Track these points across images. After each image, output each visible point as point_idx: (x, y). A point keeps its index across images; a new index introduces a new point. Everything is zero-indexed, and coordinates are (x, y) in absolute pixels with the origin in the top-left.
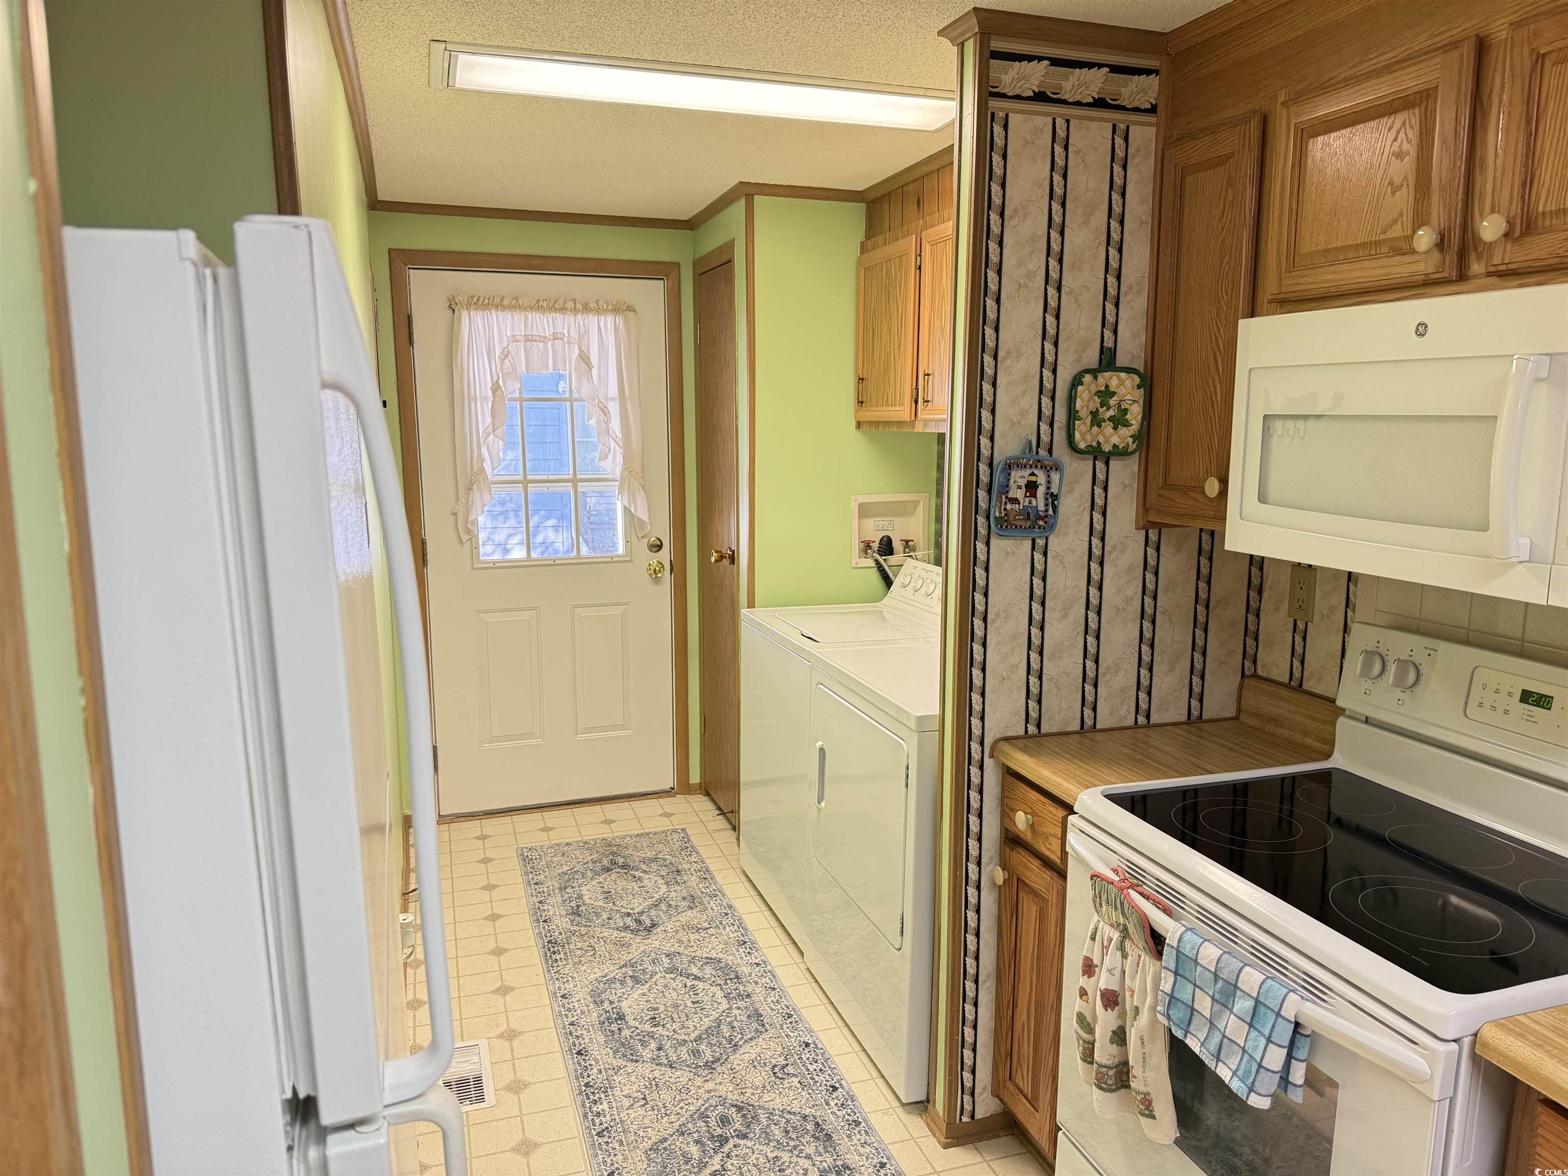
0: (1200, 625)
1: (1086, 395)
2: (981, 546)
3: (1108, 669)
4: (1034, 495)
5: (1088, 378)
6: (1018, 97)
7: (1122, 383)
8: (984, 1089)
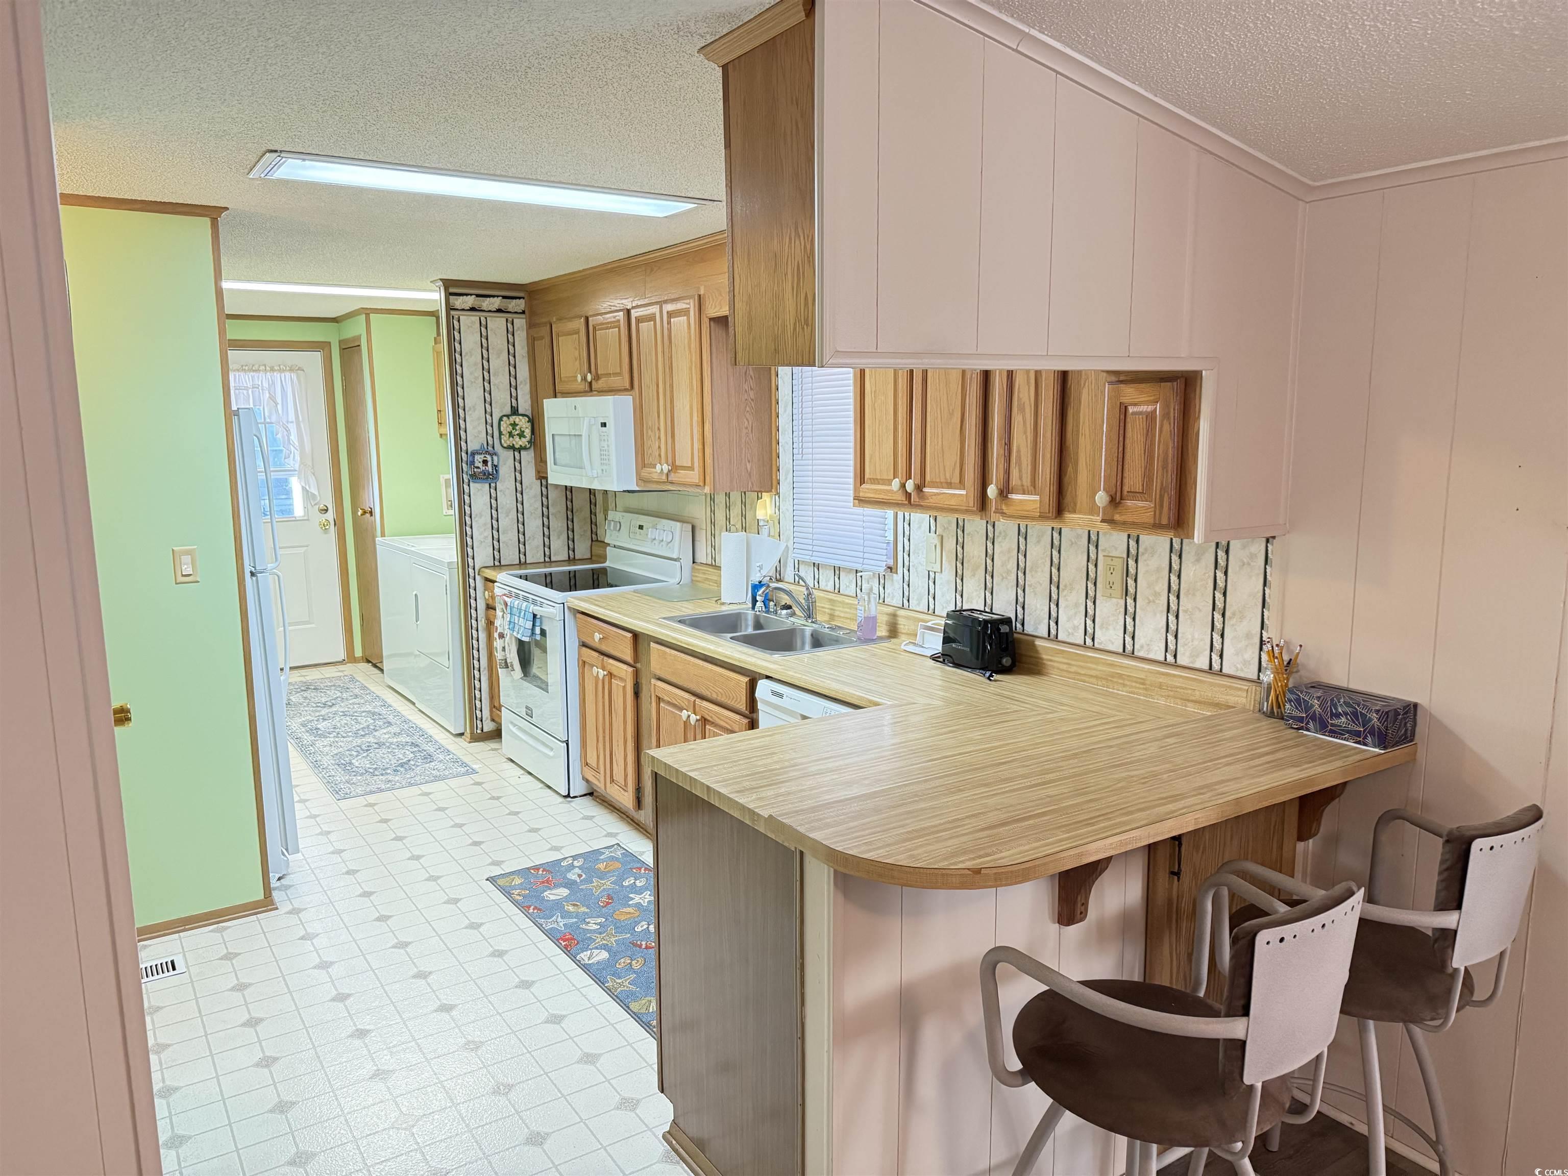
0: (570, 520)
1: (505, 425)
2: (466, 487)
3: (530, 538)
4: (487, 465)
5: (505, 419)
6: (463, 310)
7: (521, 420)
8: (487, 718)
